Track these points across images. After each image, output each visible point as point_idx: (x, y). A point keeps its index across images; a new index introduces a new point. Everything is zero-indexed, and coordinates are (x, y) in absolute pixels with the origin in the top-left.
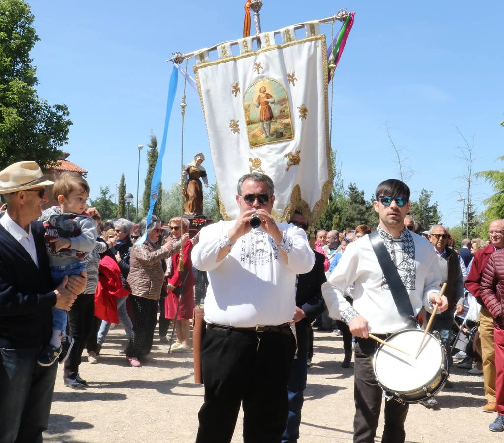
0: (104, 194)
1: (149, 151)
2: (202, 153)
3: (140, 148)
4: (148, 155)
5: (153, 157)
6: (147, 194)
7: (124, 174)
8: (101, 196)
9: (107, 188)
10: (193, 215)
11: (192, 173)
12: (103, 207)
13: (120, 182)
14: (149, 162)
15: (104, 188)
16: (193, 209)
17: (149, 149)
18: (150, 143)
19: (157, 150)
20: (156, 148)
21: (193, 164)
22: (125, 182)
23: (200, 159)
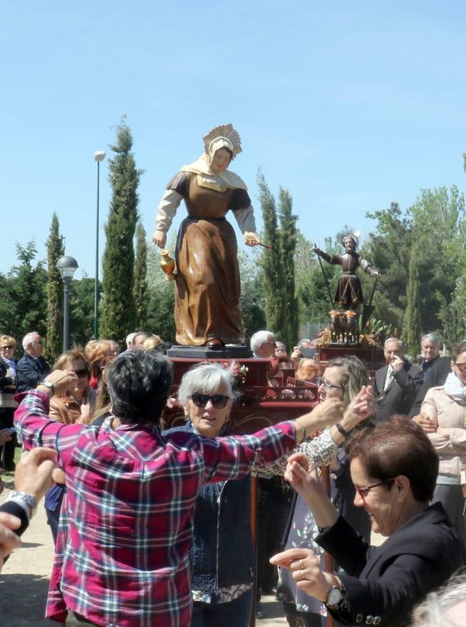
0: (26, 258)
1: (112, 159)
2: (230, 126)
3: (100, 158)
4: (112, 168)
5: (122, 173)
6: (110, 257)
7: (57, 215)
8: (20, 263)
9: (31, 245)
10: (204, 345)
11: (200, 197)
12: (23, 286)
13: (49, 233)
14: (114, 183)
15: (25, 247)
16: (202, 324)
17: (113, 155)
18: (115, 142)
19: (131, 157)
20: (130, 152)
21: (201, 165)
22: (61, 232)
23: (225, 148)
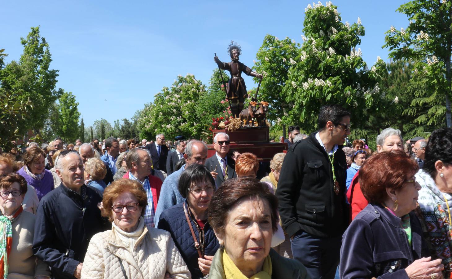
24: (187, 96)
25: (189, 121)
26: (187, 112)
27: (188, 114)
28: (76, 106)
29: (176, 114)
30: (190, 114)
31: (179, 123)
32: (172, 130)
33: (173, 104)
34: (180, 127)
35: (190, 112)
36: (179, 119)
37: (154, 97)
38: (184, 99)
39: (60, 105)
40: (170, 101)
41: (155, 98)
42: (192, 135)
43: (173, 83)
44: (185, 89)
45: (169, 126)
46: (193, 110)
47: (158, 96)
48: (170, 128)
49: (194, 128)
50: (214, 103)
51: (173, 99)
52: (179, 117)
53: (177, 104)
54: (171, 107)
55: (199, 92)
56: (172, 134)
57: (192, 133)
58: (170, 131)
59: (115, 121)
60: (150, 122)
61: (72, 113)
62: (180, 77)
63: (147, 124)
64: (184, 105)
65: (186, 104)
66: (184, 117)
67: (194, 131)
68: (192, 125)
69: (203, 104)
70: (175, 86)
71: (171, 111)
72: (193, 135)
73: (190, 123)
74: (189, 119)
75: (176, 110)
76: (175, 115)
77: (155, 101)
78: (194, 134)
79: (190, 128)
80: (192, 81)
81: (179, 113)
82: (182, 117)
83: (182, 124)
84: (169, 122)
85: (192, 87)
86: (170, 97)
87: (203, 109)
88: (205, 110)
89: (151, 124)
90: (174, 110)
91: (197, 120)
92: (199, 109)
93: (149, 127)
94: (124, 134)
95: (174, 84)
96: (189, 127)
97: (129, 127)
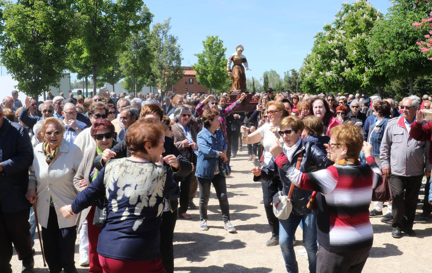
10: (239, 91)
11: (236, 60)
16: (238, 87)
24: (355, 27)
25: (357, 65)
26: (355, 51)
27: (356, 54)
28: (223, 52)
29: (338, 56)
30: (358, 54)
31: (342, 69)
32: (332, 78)
33: (335, 42)
34: (344, 74)
35: (359, 51)
36: (343, 63)
37: (314, 37)
38: (351, 32)
39: (205, 51)
40: (331, 38)
41: (316, 39)
42: (361, 86)
43: (336, 14)
44: (352, 17)
45: (328, 74)
46: (363, 47)
47: (319, 36)
48: (331, 76)
49: (364, 74)
50: (400, 30)
51: (336, 36)
52: (343, 60)
53: (340, 43)
54: (333, 47)
55: (374, 20)
56: (333, 84)
57: (361, 82)
58: (330, 80)
59: (285, 73)
60: (311, 70)
61: (218, 60)
62: (345, 5)
63: (308, 73)
64: (350, 40)
65: (354, 38)
66: (350, 59)
67: (365, 79)
68: (362, 71)
69: (380, 34)
70: (338, 18)
71: (332, 52)
72: (363, 86)
73: (359, 68)
74: (357, 61)
75: (340, 51)
76: (337, 58)
77: (315, 42)
78: (364, 84)
79: (358, 75)
80: (363, 4)
81: (344, 55)
82: (348, 60)
83: (347, 70)
84: (329, 68)
85: (363, 14)
86: (332, 32)
87: (379, 43)
88: (383, 44)
89: (312, 72)
90: (337, 51)
91: (370, 62)
92: (372, 43)
93: (310, 76)
94: (291, 86)
95: (337, 16)
96: (357, 73)
97: (297, 78)
